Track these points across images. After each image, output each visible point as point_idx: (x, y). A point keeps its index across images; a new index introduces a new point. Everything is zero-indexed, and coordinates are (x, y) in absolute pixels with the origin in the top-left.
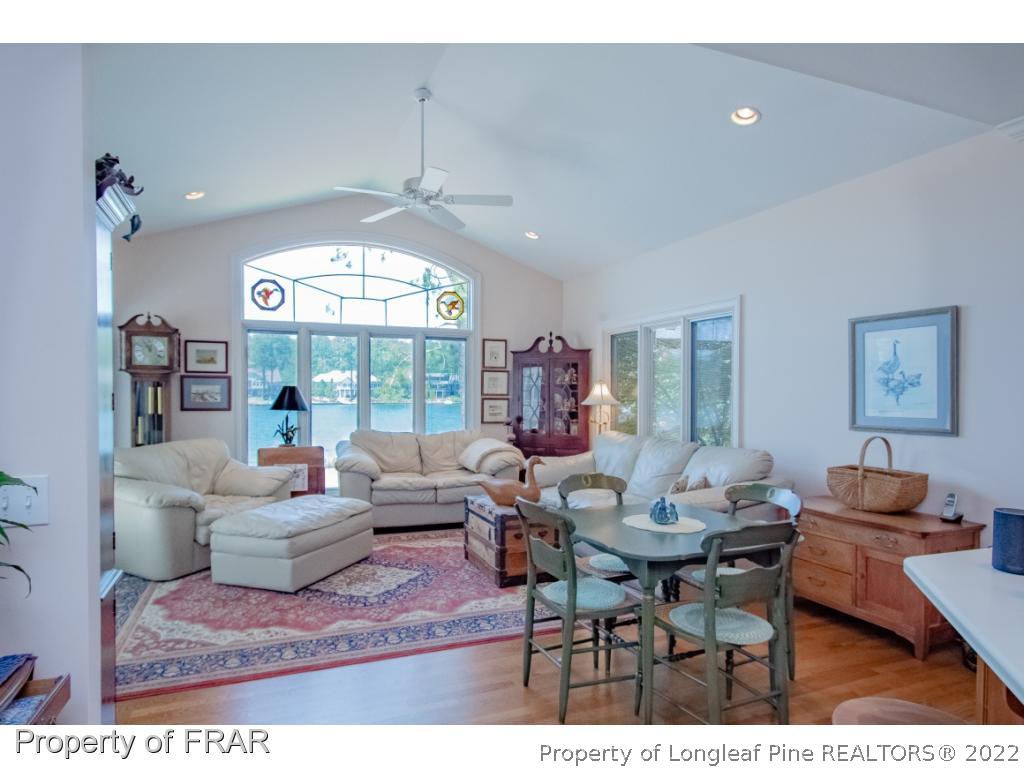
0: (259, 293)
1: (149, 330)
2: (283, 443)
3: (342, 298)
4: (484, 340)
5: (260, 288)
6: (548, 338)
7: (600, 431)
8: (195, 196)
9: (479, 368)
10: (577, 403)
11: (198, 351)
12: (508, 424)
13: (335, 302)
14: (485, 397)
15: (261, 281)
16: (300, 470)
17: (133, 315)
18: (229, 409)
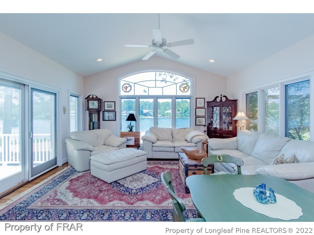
0: (124, 88)
1: (93, 99)
2: (130, 130)
3: (149, 87)
4: (196, 98)
5: (124, 86)
6: (220, 96)
7: (241, 129)
8: (99, 60)
9: (195, 107)
10: (232, 119)
11: (108, 105)
12: (205, 126)
13: (147, 89)
14: (197, 117)
15: (125, 84)
16: (132, 139)
17: (88, 95)
18: (115, 120)
